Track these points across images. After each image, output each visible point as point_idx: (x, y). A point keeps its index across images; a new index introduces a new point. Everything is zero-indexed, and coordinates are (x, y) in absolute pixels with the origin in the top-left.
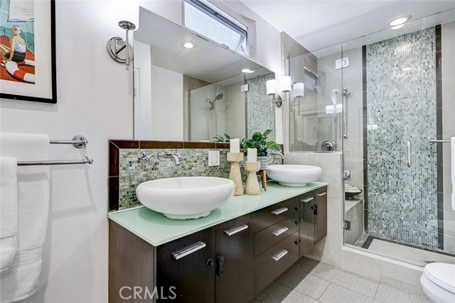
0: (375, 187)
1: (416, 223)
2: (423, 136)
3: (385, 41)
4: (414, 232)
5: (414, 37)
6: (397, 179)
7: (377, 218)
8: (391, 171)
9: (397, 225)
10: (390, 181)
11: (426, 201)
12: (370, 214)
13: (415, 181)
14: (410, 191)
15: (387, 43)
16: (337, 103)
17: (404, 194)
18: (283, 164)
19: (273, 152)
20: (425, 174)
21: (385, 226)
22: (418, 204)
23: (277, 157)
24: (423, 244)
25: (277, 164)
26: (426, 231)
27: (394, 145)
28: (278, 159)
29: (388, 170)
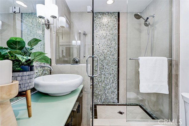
0: (96, 81)
1: (111, 94)
2: (114, 57)
3: (101, 13)
4: (110, 98)
5: (111, 14)
6: (104, 76)
7: (97, 95)
8: (102, 73)
9: (104, 96)
10: (102, 77)
11: (114, 84)
12: (94, 94)
13: (111, 76)
14: (109, 81)
15: (102, 14)
16: (78, 40)
17: (107, 82)
18: (51, 74)
19: (42, 65)
20: (114, 73)
21: (100, 98)
22: (112, 86)
23: (46, 68)
24: (113, 102)
25: (45, 74)
26: (114, 97)
27: (104, 61)
28: (47, 70)
29: (101, 72)
